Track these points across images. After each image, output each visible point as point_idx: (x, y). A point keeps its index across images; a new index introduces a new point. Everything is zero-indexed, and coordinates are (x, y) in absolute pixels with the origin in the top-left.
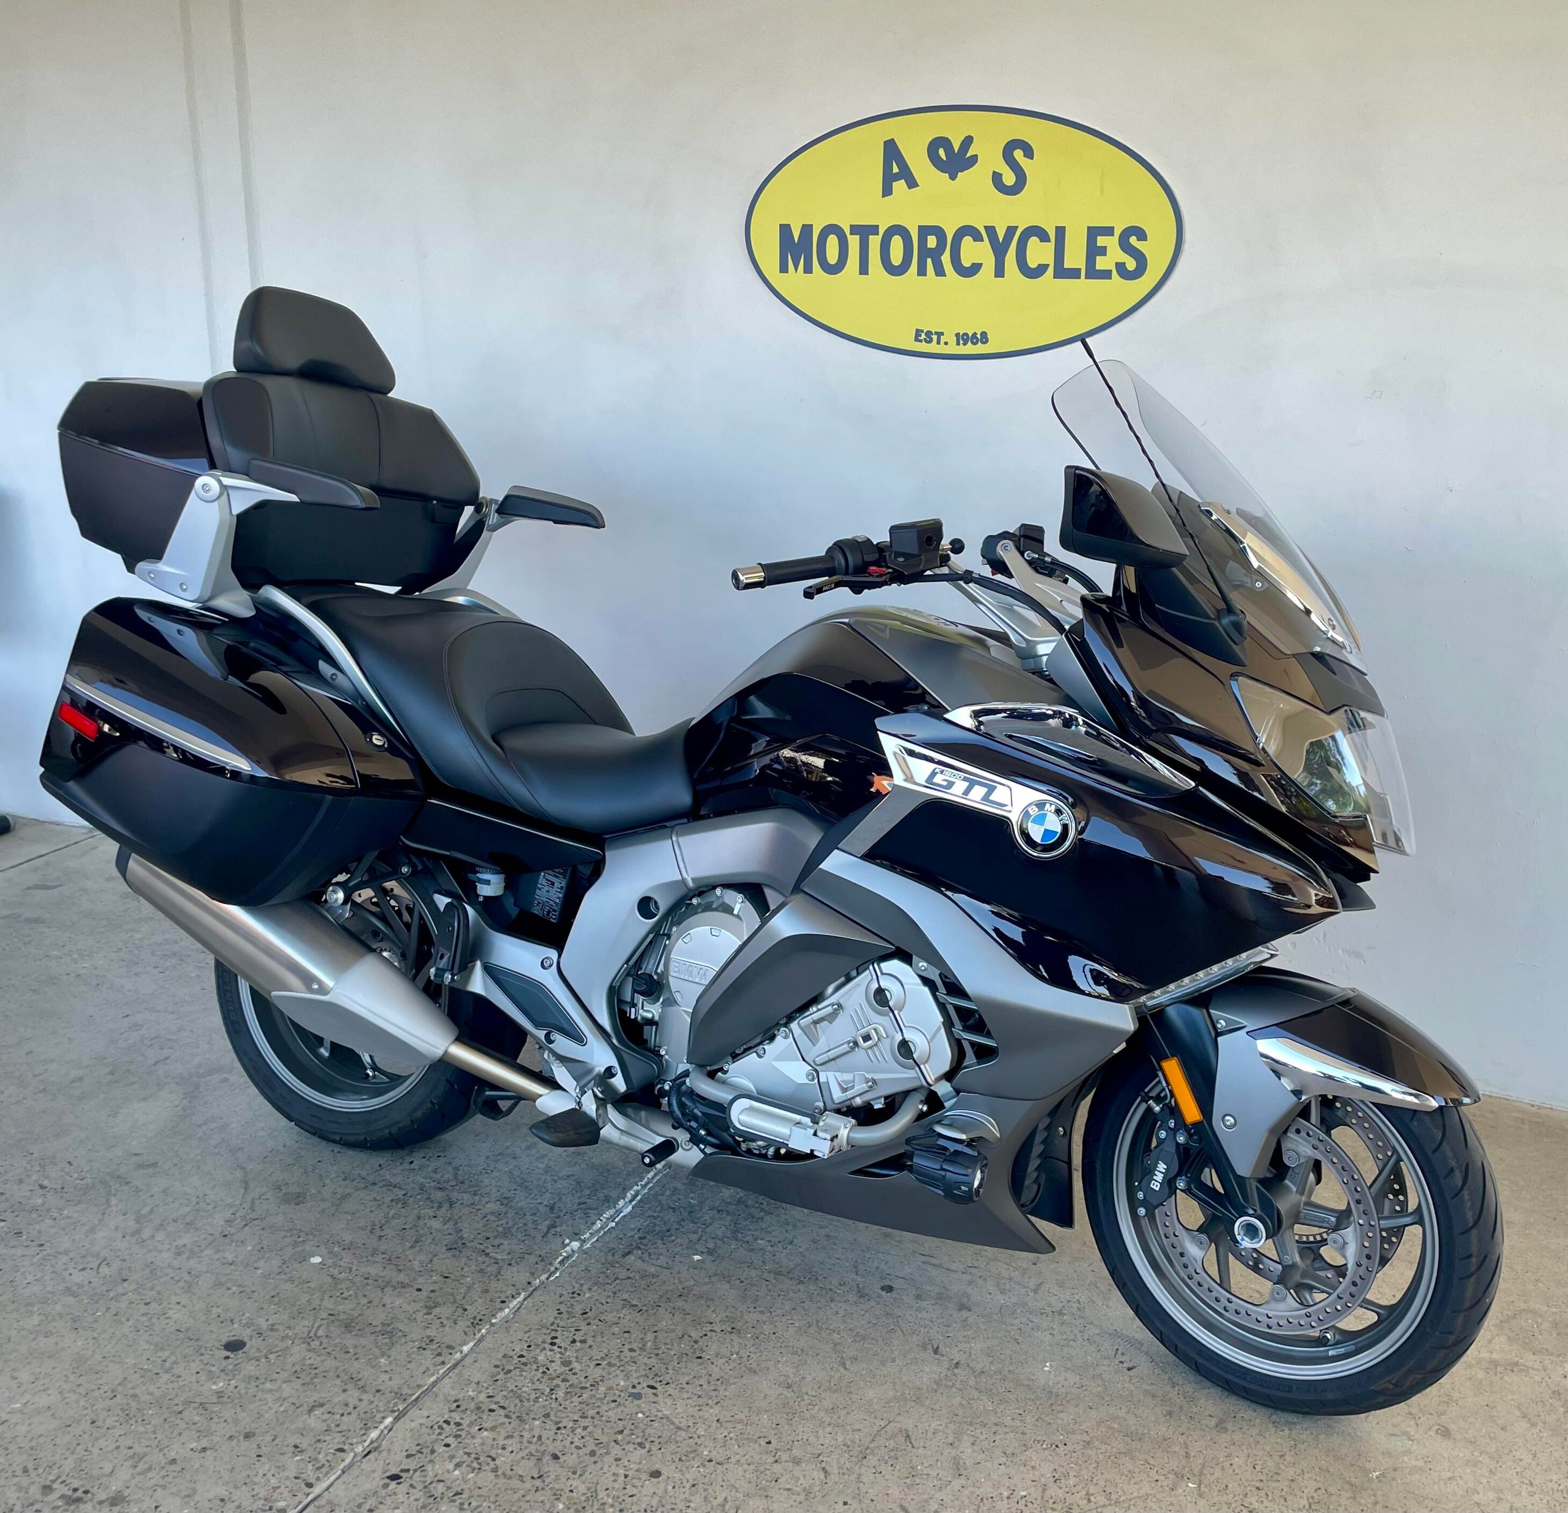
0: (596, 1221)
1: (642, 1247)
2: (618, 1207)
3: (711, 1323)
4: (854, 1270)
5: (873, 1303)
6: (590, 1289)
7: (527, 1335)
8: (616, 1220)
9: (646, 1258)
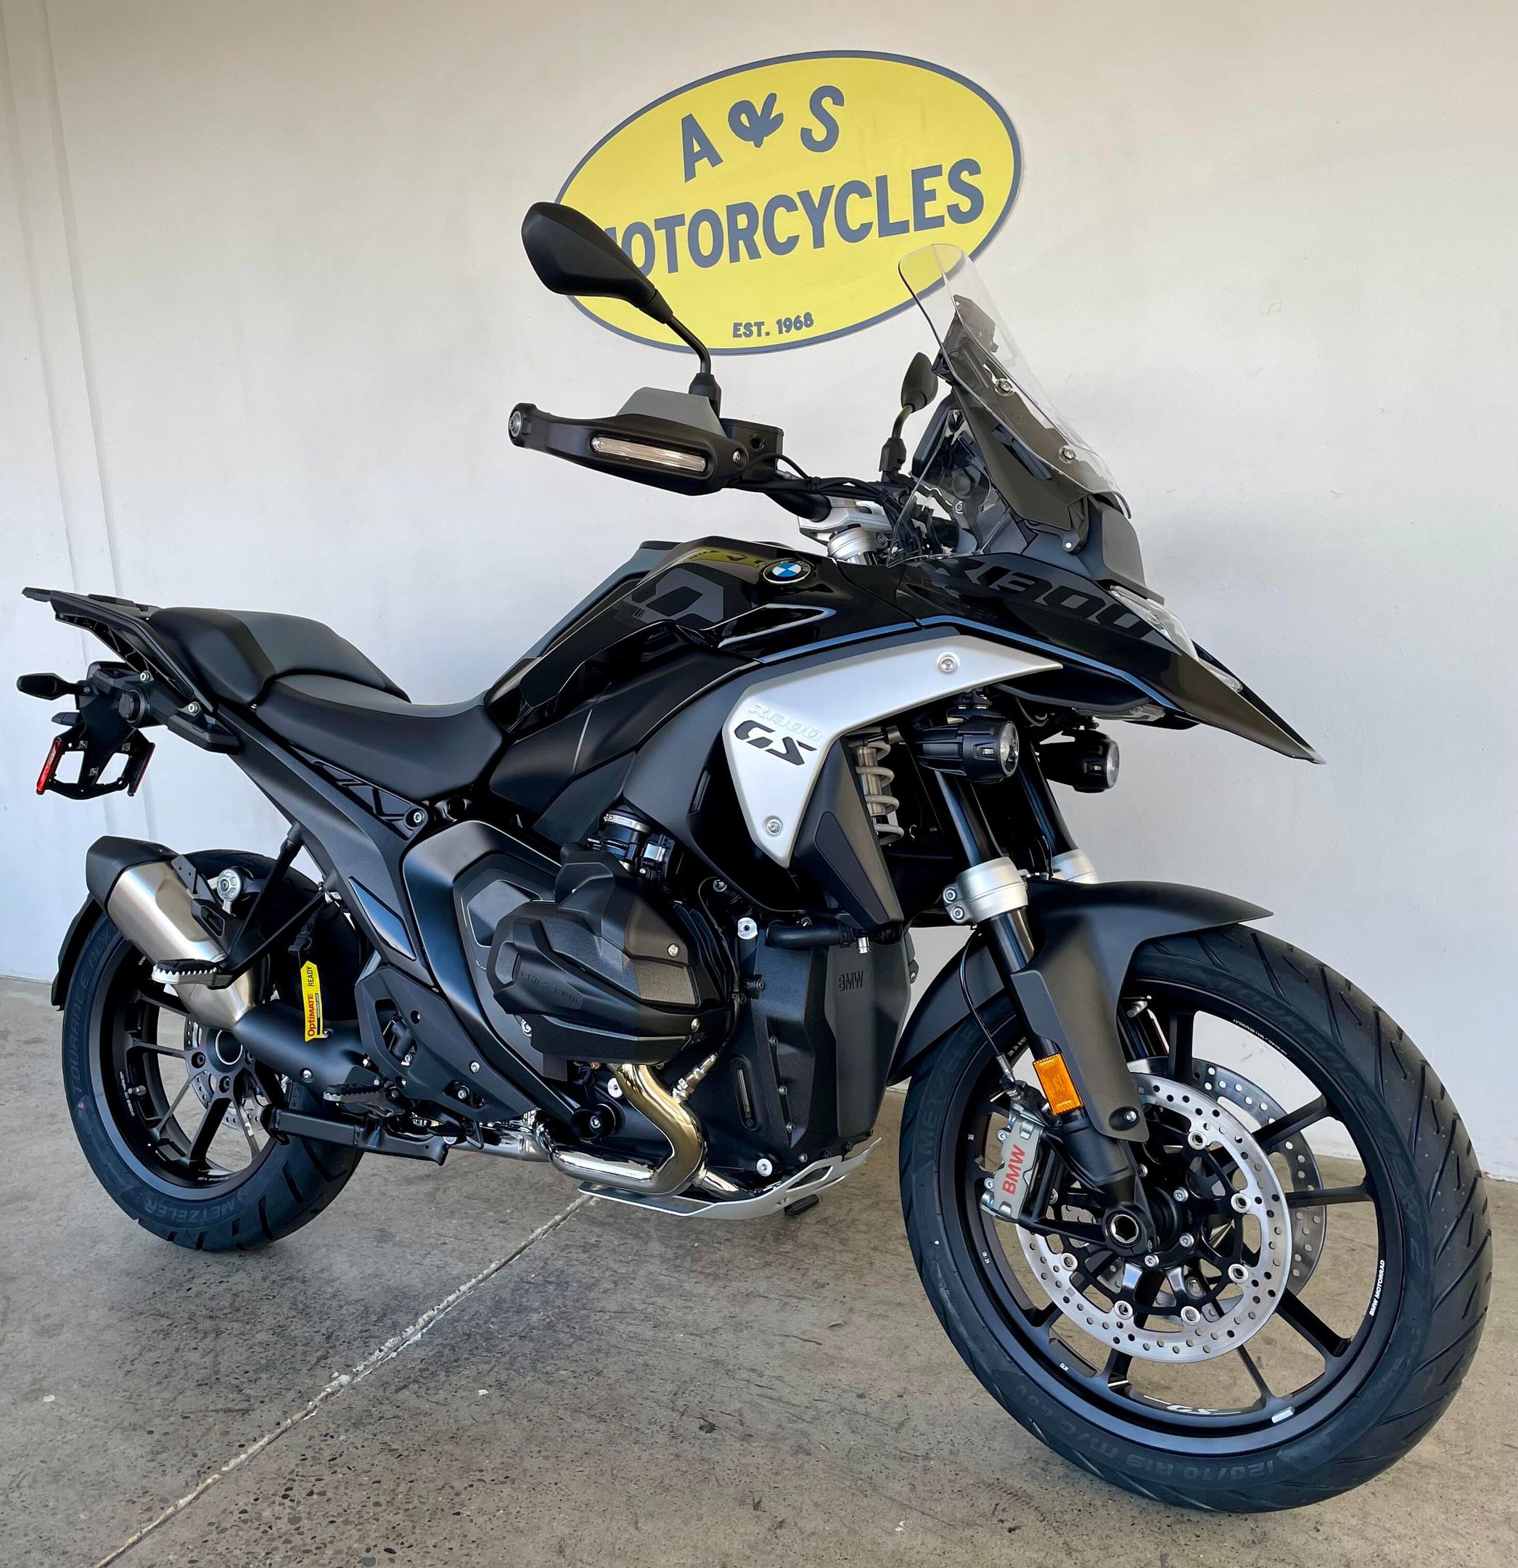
0: (375, 1350)
1: (422, 1380)
2: (405, 1335)
3: (481, 1471)
4: (671, 1405)
5: (685, 1446)
6: (347, 1431)
7: (258, 1486)
8: (400, 1349)
9: (423, 1394)
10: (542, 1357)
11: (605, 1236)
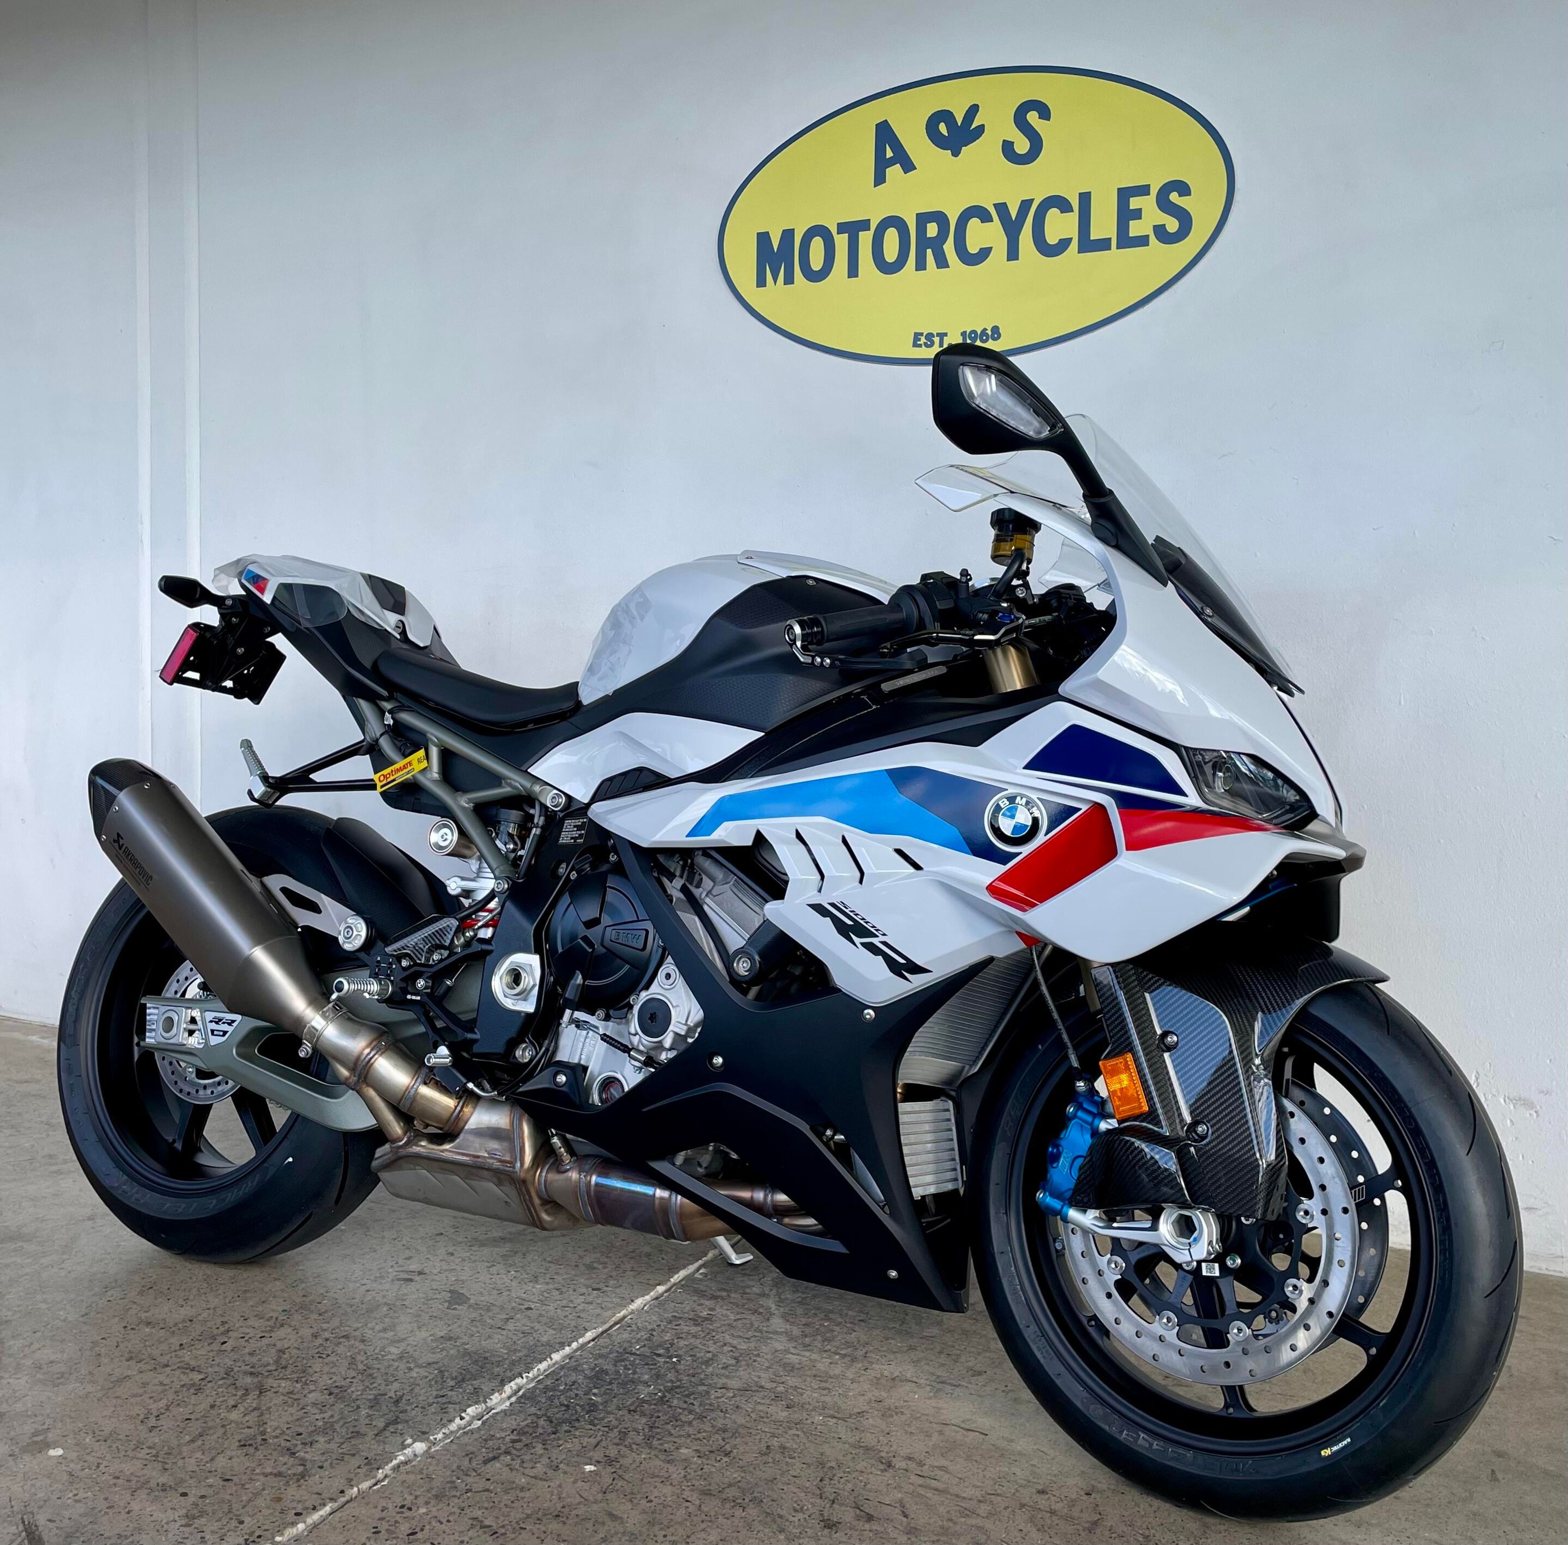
0: (455, 1418)
1: (514, 1452)
2: (490, 1403)
6: (427, 1503)
8: (485, 1418)
9: (517, 1467)
10: (657, 1434)
11: (718, 1309)
